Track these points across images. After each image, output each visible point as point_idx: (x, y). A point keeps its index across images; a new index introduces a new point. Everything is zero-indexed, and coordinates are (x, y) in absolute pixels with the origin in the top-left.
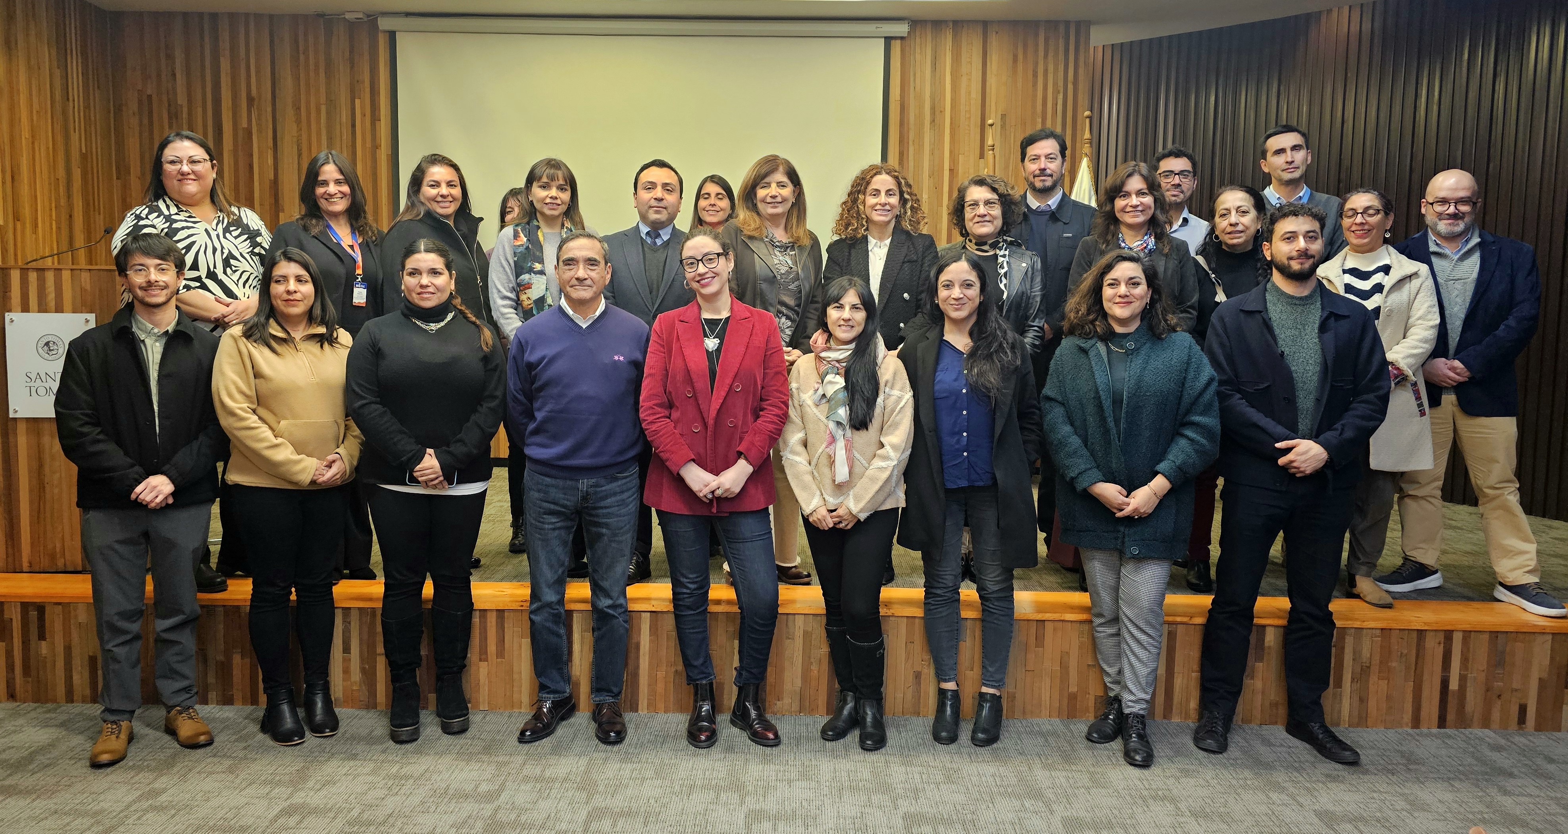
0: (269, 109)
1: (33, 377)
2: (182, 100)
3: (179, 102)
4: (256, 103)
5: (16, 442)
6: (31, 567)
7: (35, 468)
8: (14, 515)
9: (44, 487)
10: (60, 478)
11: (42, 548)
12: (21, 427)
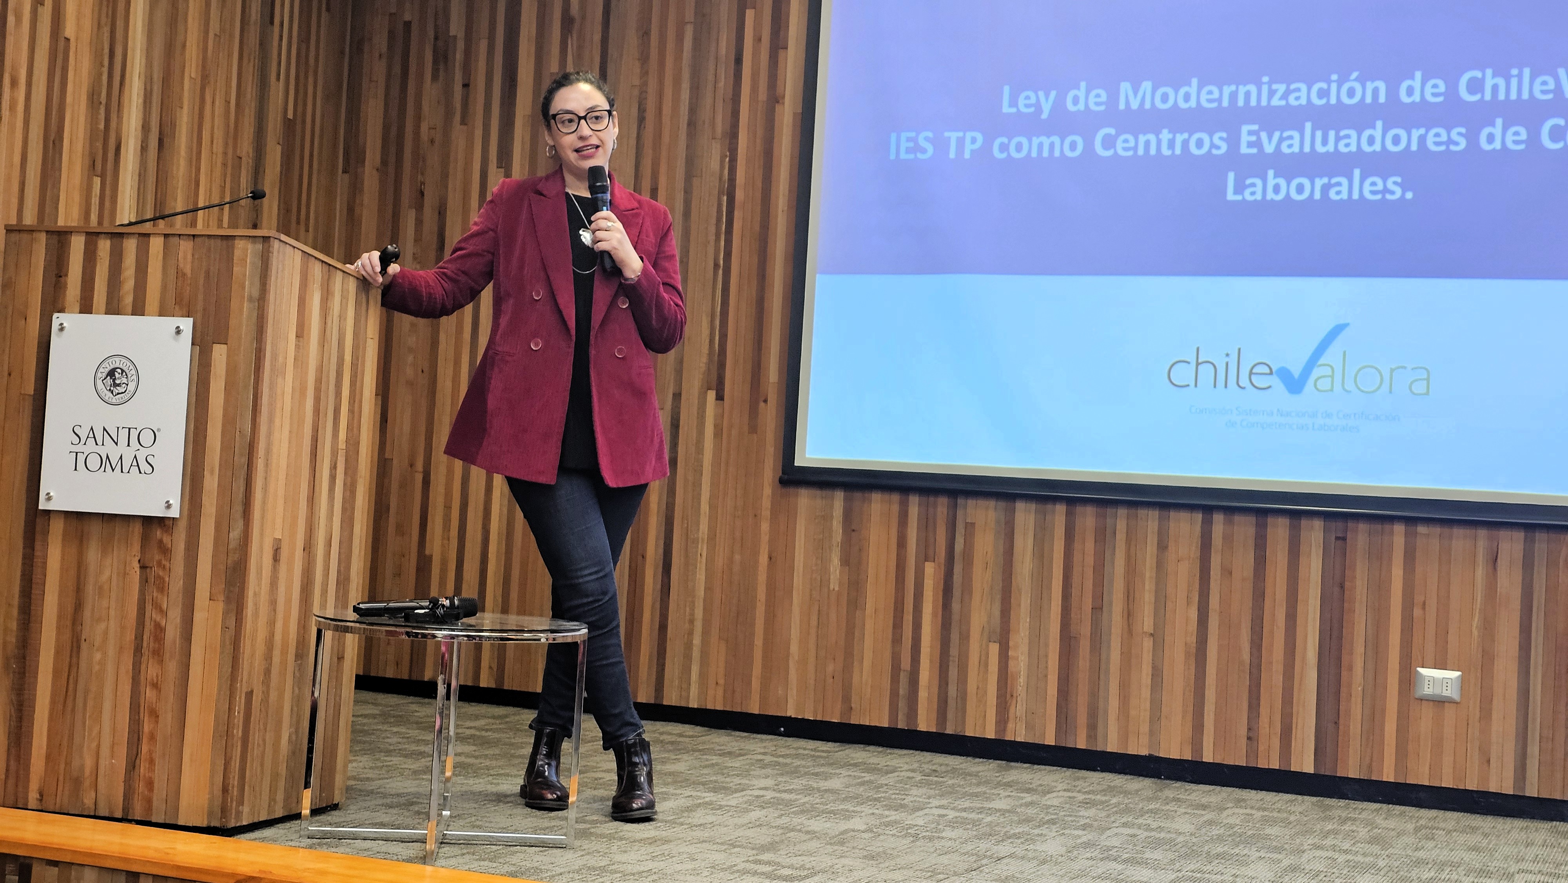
1: (83, 433)
3: (453, 32)
4: (577, 25)
5: (45, 557)
6: (41, 800)
7: (70, 609)
8: (26, 696)
9: (79, 647)
10: (106, 632)
11: (62, 766)
12: (57, 527)
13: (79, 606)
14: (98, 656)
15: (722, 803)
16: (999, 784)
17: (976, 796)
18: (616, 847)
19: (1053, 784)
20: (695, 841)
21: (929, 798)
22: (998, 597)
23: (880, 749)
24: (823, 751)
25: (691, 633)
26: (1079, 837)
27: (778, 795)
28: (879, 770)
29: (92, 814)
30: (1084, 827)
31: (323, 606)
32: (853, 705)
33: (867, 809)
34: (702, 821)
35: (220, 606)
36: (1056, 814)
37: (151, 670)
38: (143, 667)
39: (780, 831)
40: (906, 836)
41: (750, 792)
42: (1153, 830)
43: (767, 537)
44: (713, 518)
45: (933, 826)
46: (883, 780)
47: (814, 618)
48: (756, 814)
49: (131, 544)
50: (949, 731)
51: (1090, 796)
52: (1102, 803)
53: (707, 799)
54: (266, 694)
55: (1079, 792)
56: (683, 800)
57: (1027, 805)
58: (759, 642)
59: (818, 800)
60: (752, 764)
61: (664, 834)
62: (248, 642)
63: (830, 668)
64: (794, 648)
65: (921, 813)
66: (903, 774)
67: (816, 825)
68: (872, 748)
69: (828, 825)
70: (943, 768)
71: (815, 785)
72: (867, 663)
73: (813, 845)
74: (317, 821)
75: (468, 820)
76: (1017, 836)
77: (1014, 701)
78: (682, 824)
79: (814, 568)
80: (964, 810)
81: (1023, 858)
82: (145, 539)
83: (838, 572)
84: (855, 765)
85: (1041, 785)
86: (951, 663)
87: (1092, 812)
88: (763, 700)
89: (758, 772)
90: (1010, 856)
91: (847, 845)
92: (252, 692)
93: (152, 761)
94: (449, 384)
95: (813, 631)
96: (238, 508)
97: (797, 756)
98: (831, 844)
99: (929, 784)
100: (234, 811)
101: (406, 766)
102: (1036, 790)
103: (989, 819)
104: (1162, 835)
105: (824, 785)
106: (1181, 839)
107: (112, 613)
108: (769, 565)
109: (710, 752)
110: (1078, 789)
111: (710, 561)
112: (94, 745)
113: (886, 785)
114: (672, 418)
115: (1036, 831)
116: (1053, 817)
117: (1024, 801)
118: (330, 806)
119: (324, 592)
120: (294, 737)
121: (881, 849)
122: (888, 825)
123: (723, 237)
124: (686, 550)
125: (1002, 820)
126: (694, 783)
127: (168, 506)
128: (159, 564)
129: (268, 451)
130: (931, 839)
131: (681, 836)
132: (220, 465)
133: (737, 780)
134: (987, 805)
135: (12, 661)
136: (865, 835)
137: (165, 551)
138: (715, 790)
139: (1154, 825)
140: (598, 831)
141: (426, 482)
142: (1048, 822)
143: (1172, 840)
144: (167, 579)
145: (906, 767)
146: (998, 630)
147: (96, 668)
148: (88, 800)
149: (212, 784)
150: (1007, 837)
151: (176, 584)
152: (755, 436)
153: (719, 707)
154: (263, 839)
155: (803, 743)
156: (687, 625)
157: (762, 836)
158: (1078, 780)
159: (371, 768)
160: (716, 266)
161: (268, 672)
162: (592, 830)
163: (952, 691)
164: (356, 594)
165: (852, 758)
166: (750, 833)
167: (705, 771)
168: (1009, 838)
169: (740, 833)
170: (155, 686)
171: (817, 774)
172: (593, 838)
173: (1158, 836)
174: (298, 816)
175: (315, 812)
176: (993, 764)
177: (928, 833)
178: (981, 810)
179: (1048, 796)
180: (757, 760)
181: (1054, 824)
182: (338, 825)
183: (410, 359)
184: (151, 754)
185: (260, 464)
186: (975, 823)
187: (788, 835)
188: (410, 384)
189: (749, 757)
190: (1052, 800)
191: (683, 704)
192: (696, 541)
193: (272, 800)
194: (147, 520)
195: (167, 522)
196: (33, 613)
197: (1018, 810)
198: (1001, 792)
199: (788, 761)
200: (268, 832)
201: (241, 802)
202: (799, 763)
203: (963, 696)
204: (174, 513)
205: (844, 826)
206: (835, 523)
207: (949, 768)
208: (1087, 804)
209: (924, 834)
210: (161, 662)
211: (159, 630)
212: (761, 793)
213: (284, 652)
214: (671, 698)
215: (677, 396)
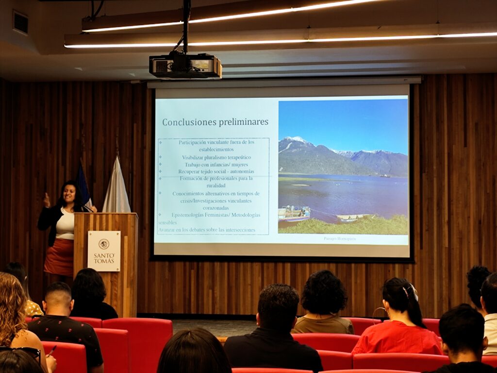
1: (97, 255)
22: (211, 278)
35: (129, 289)
47: (162, 286)
58: (146, 294)
63: (167, 299)
72: (177, 297)
77: (216, 304)
82: (112, 276)
83: (168, 274)
86: (199, 296)
88: (148, 309)
95: (161, 290)
108: (148, 273)
127: (117, 269)
128: (115, 281)
132: (128, 260)
137: (116, 278)
144: (117, 284)
146: (211, 286)
163: (200, 302)
195: (117, 272)
203: (203, 304)
211: (116, 295)
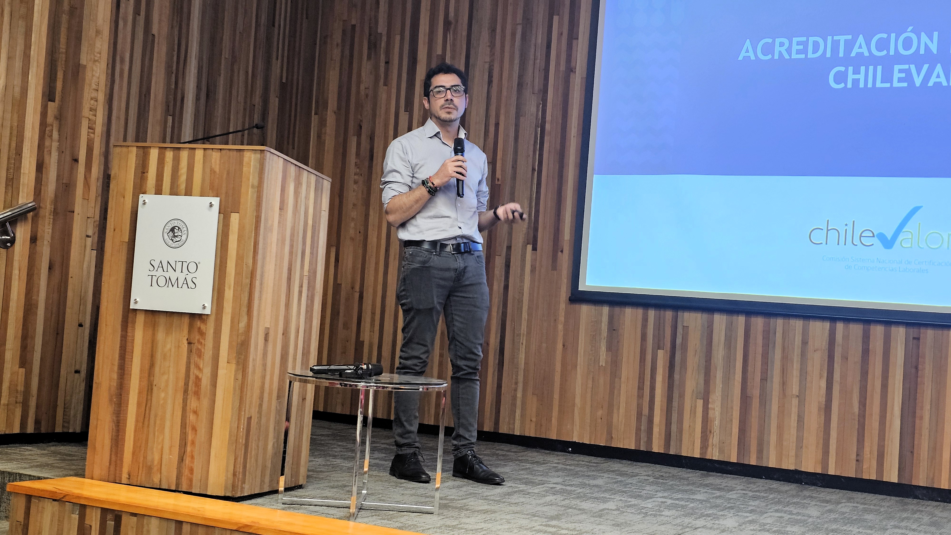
0: (465, 33)
2: (382, 28)
3: (379, 31)
4: (453, 26)
5: (133, 336)
6: (129, 479)
7: (147, 367)
8: (122, 418)
9: (152, 389)
10: (167, 381)
11: (142, 459)
12: (140, 319)
13: (152, 365)
14: (163, 395)
15: (530, 491)
16: (701, 485)
17: (686, 492)
18: (463, 514)
19: (734, 486)
20: (511, 512)
21: (657, 492)
22: (703, 371)
23: (630, 462)
24: (594, 463)
25: (516, 390)
26: (747, 517)
27: (564, 487)
28: (627, 474)
29: (158, 487)
30: (751, 511)
31: (294, 368)
32: (613, 436)
33: (618, 497)
34: (517, 501)
35: (233, 366)
36: (734, 503)
37: (193, 403)
38: (188, 401)
39: (563, 509)
40: (639, 513)
41: (548, 485)
42: (793, 514)
43: (562, 333)
44: (529, 321)
45: (657, 508)
46: (630, 481)
47: (590, 382)
48: (550, 498)
49: (183, 330)
50: (671, 452)
51: (757, 493)
52: (764, 497)
53: (521, 489)
54: (260, 418)
55: (750, 491)
56: (507, 488)
57: (717, 498)
58: (556, 396)
59: (588, 491)
60: (550, 469)
61: (493, 508)
62: (249, 388)
63: (600, 413)
64: (578, 401)
65: (650, 500)
66: (642, 477)
67: (586, 505)
68: (624, 461)
69: (593, 505)
70: (667, 475)
71: (587, 482)
72: (622, 411)
73: (584, 516)
74: (289, 495)
75: (378, 496)
76: (708, 515)
77: (712, 436)
78: (504, 502)
79: (591, 352)
80: (678, 499)
81: (711, 528)
82: (191, 327)
83: (605, 354)
84: (613, 471)
85: (726, 486)
86: (673, 412)
87: (757, 503)
88: (559, 432)
89: (554, 474)
90: (703, 527)
91: (603, 517)
92: (251, 417)
93: (192, 457)
94: (375, 240)
95: (589, 390)
96: (245, 309)
97: (578, 465)
98: (593, 517)
99: (657, 484)
100: (240, 487)
101: (344, 465)
102: (723, 489)
103: (692, 505)
104: (799, 517)
105: (592, 482)
106: (810, 520)
107: (171, 369)
108: (563, 350)
109: (526, 461)
110: (749, 489)
111: (528, 347)
112: (160, 447)
113: (631, 483)
114: (506, 261)
115: (721, 513)
116: (732, 505)
117: (715, 495)
118: (297, 486)
119: (295, 359)
120: (276, 445)
121: (624, 521)
122: (629, 506)
123: (538, 153)
124: (514, 340)
125: (700, 506)
126: (514, 479)
127: (204, 307)
128: (199, 341)
129: (262, 276)
130: (655, 516)
131: (503, 509)
132: (235, 283)
133: (540, 478)
134: (692, 497)
135: (114, 397)
136: (616, 512)
137: (202, 334)
138: (526, 483)
139: (795, 511)
140: (454, 505)
141: (361, 297)
142: (729, 508)
143: (805, 521)
144: (203, 350)
145: (645, 473)
146: (703, 391)
147: (162, 402)
148: (156, 480)
149: (227, 471)
150: (702, 516)
151: (208, 353)
152: (555, 272)
153: (533, 435)
154: (256, 504)
155: (582, 458)
156: (513, 386)
157: (552, 511)
158: (751, 484)
159: (323, 465)
160: (534, 170)
161: (261, 406)
162: (450, 504)
163: (674, 428)
164: (313, 361)
165: (612, 468)
166: (545, 509)
167: (522, 472)
168: (704, 516)
169: (539, 508)
170: (195, 412)
171: (589, 476)
172: (450, 509)
173: (796, 518)
174: (276, 492)
175: (287, 490)
176: (699, 473)
177: (653, 513)
178: (688, 500)
179: (731, 493)
180: (553, 467)
181: (733, 509)
182: (301, 497)
183: (352, 225)
184: (192, 453)
185: (257, 283)
186: (683, 507)
187: (568, 511)
188: (352, 239)
189: (549, 465)
190: (732, 495)
191: (511, 433)
192: (519, 335)
193: (262, 482)
194: (193, 316)
195: (203, 317)
196: (126, 369)
197: (711, 500)
198: (702, 489)
199: (572, 468)
200: (259, 500)
201: (244, 482)
202: (579, 469)
203: (680, 431)
204: (208, 311)
205: (602, 506)
206: (603, 325)
207: (671, 475)
208: (755, 498)
209: (651, 513)
210: (199, 399)
211: (198, 379)
212: (554, 486)
213: (270, 394)
214: (503, 429)
215: (509, 248)
